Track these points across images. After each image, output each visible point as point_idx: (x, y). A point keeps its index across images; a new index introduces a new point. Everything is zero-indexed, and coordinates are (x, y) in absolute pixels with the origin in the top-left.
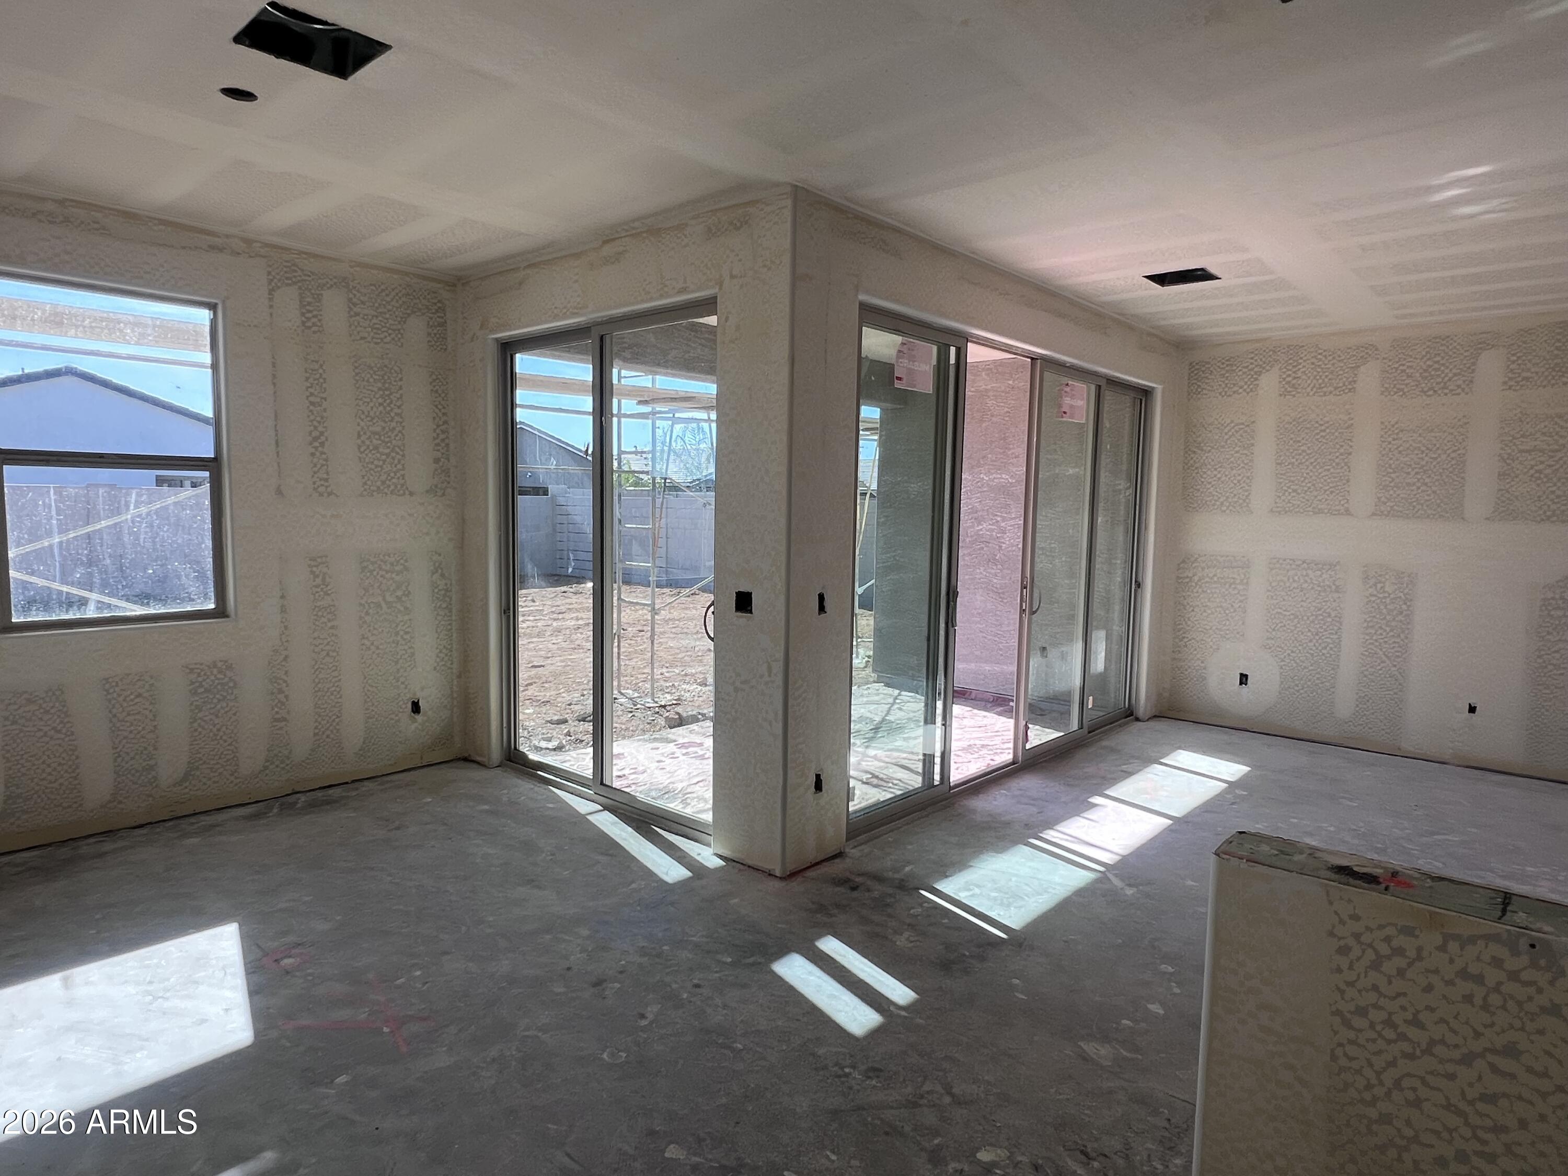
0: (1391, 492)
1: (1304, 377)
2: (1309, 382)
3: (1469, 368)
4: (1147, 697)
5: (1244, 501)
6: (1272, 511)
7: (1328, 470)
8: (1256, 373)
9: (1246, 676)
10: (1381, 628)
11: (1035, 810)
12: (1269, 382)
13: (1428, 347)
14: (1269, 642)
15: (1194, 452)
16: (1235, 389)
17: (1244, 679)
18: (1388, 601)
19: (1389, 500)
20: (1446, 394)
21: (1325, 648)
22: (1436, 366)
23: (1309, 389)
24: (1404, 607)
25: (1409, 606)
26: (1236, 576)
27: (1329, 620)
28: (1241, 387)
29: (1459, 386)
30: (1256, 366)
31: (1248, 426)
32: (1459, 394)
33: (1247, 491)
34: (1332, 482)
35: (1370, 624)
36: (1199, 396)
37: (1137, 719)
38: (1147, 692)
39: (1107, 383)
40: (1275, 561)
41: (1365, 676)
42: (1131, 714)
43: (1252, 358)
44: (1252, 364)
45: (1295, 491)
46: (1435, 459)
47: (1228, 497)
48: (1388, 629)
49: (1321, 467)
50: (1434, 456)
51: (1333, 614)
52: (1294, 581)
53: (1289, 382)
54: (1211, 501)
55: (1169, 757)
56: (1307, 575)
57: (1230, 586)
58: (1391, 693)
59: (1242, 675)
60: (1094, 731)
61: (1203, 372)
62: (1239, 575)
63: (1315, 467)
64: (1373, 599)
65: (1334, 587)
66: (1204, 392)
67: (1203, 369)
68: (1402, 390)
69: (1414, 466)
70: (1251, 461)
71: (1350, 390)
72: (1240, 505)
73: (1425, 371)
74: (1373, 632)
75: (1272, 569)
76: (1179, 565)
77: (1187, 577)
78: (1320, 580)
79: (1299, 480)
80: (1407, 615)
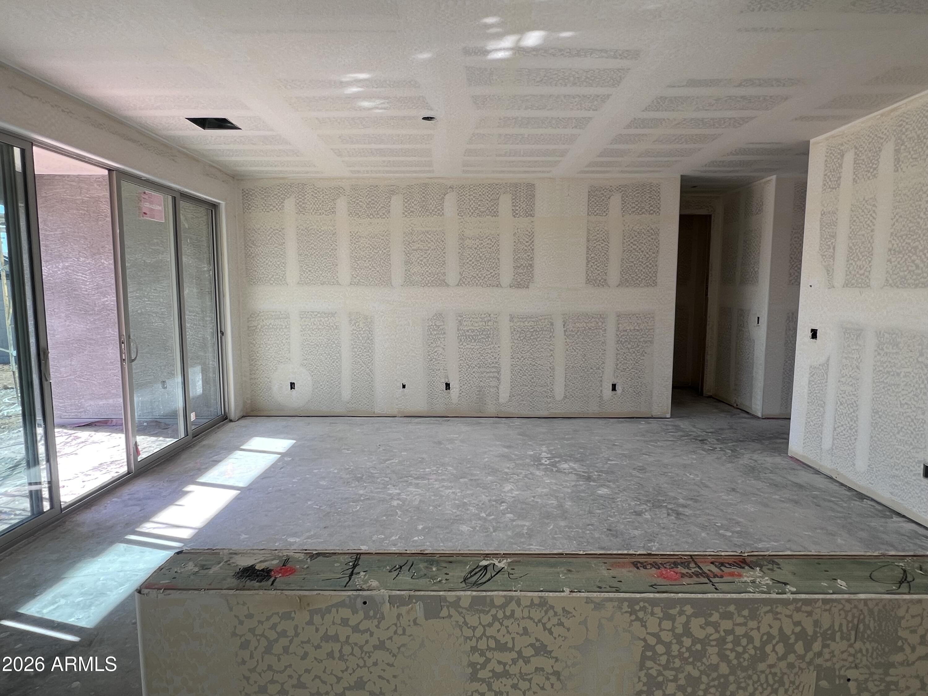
0: (358, 272)
1: (309, 203)
2: (311, 206)
3: (387, 204)
4: (236, 406)
5: (283, 277)
6: (298, 283)
7: (326, 259)
8: (282, 198)
9: (294, 383)
10: (360, 347)
11: (138, 508)
12: (290, 205)
13: (368, 191)
14: (305, 362)
15: (251, 247)
16: (271, 207)
17: (292, 385)
18: (362, 332)
19: (357, 276)
20: (378, 218)
21: (333, 362)
22: (373, 202)
23: (311, 211)
24: (370, 335)
25: (372, 335)
26: (282, 324)
27: (334, 345)
28: (274, 207)
29: (384, 214)
30: (282, 194)
31: (280, 231)
32: (384, 218)
33: (284, 271)
34: (329, 266)
35: (355, 346)
36: (250, 211)
37: (231, 421)
38: (235, 402)
39: (181, 195)
40: (303, 313)
41: (355, 375)
42: (226, 418)
43: (279, 189)
44: (279, 192)
45: (310, 271)
46: (377, 253)
47: (273, 275)
48: (363, 348)
49: (322, 257)
50: (377, 251)
51: (336, 342)
52: (314, 324)
53: (300, 206)
54: (263, 278)
55: (246, 444)
56: (321, 321)
57: (280, 330)
58: (368, 383)
59: (291, 383)
60: (197, 435)
61: (251, 195)
62: (284, 323)
63: (319, 257)
64: (354, 332)
65: (335, 327)
66: (253, 208)
67: (251, 193)
68: (358, 214)
69: (367, 257)
70: (284, 252)
71: (333, 212)
72: (281, 280)
73: (368, 204)
74: (356, 350)
75: (302, 318)
76: (248, 318)
77: (254, 326)
78: (328, 323)
79: (311, 265)
80: (372, 339)
